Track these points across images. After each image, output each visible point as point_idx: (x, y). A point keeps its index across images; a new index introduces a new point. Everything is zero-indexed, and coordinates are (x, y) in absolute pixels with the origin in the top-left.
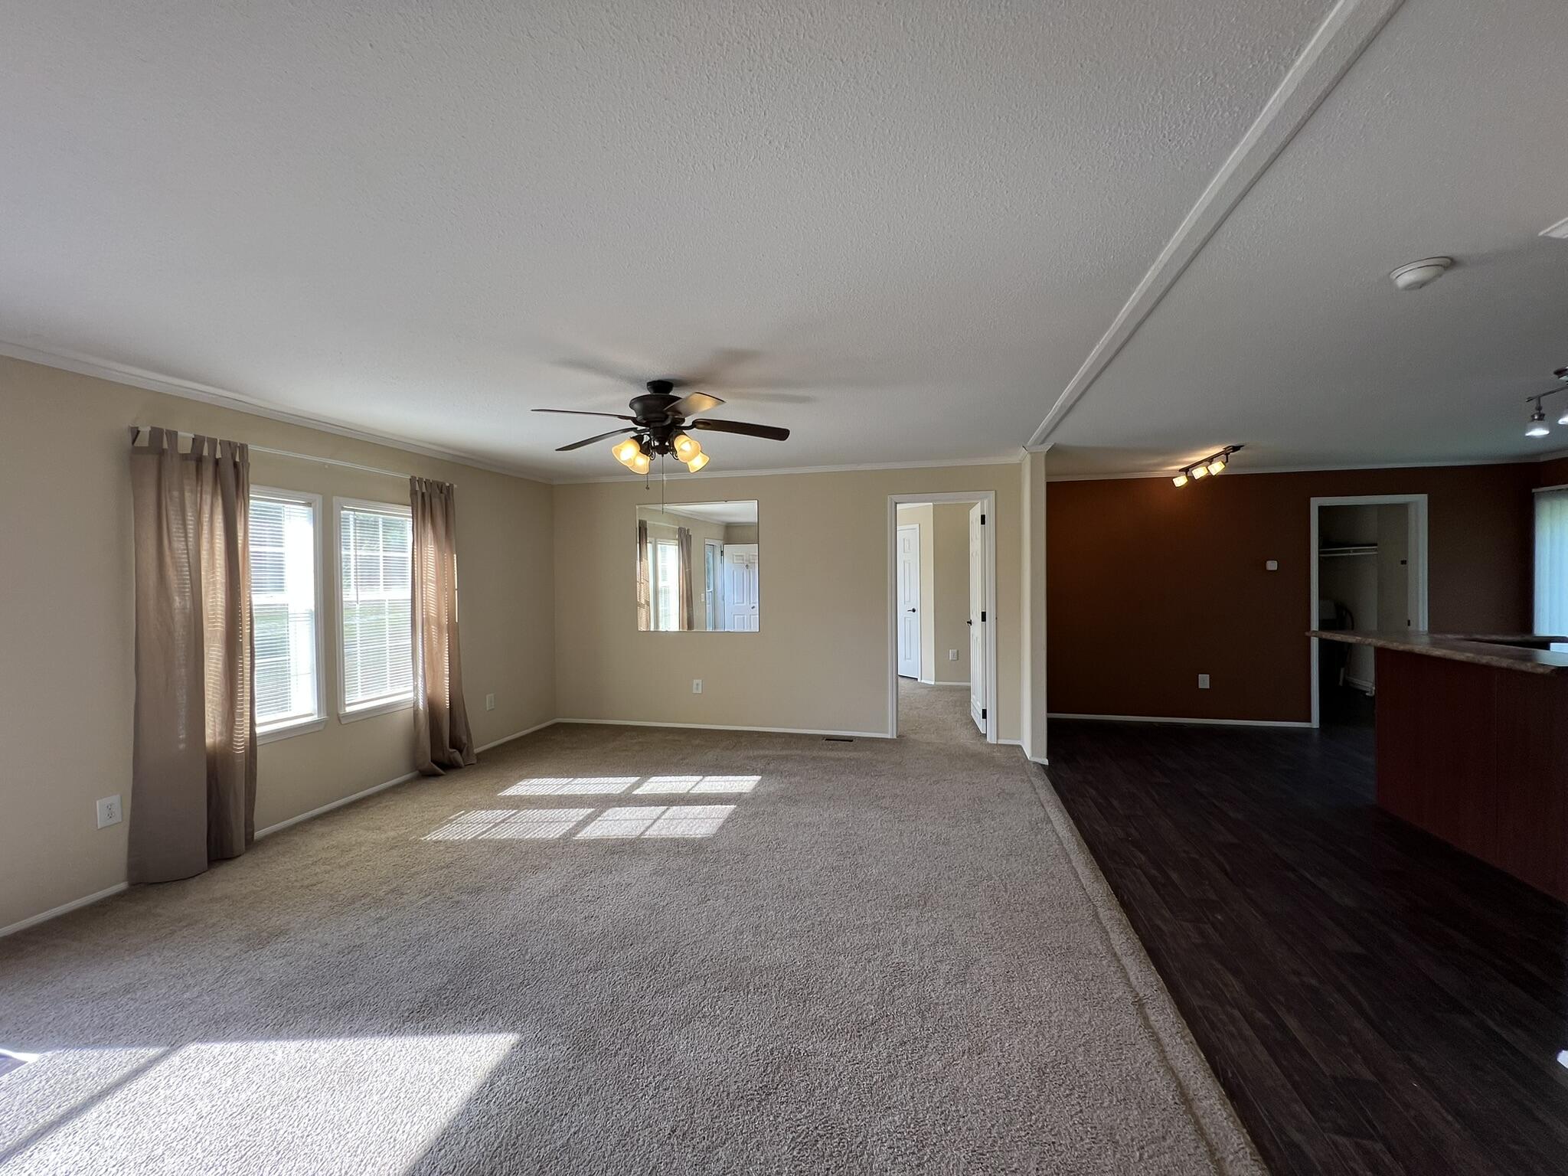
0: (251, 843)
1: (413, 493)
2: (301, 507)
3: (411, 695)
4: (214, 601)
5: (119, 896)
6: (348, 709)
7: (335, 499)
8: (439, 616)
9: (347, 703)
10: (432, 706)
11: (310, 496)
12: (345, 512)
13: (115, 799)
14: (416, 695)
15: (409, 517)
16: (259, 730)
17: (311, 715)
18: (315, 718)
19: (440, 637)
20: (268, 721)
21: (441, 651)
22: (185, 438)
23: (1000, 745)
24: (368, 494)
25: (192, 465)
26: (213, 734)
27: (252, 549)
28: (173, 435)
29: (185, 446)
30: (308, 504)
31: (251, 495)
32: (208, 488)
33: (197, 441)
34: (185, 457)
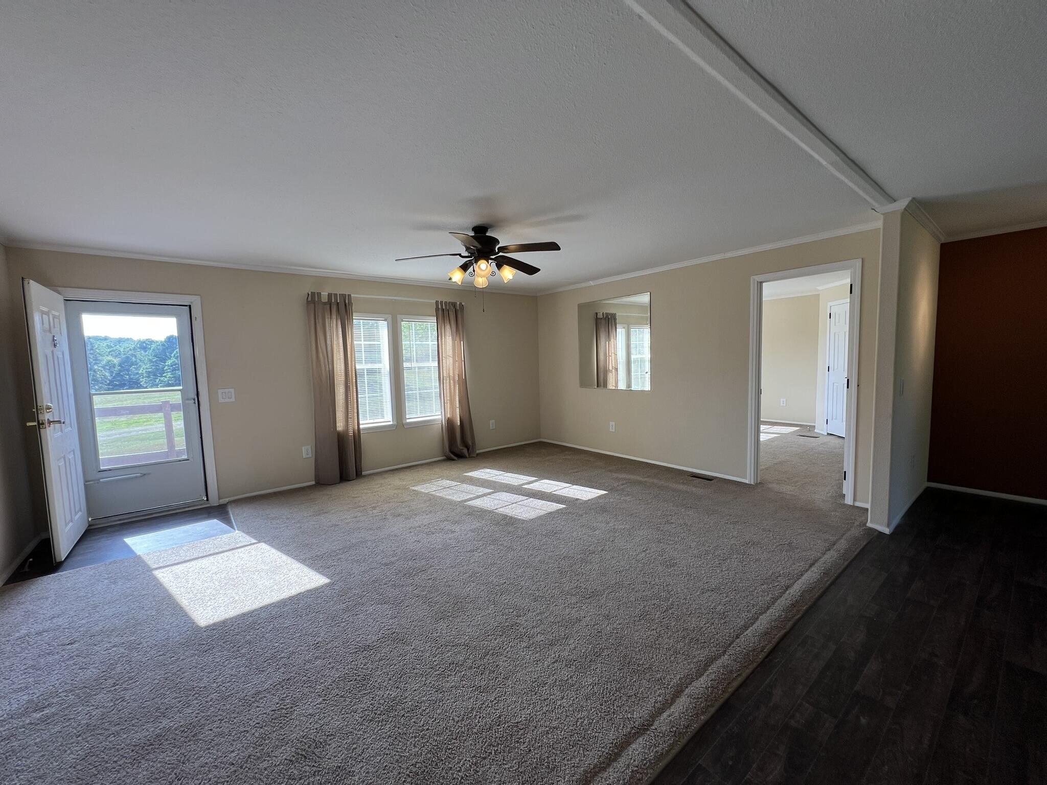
0: (359, 475)
1: (437, 309)
2: (383, 322)
3: (440, 417)
4: (339, 367)
5: (310, 487)
6: (408, 421)
7: (399, 316)
8: (454, 376)
9: (407, 417)
10: (450, 423)
11: (386, 316)
12: (404, 322)
13: (309, 447)
14: (442, 417)
15: (435, 322)
16: (361, 427)
17: (390, 421)
18: (391, 423)
19: (454, 386)
20: (367, 422)
21: (455, 395)
22: (325, 294)
23: (858, 507)
24: (414, 312)
25: (328, 306)
26: (340, 426)
27: (355, 342)
28: (319, 294)
29: (325, 299)
30: (385, 320)
31: (354, 318)
32: (334, 316)
33: (330, 295)
34: (325, 303)
